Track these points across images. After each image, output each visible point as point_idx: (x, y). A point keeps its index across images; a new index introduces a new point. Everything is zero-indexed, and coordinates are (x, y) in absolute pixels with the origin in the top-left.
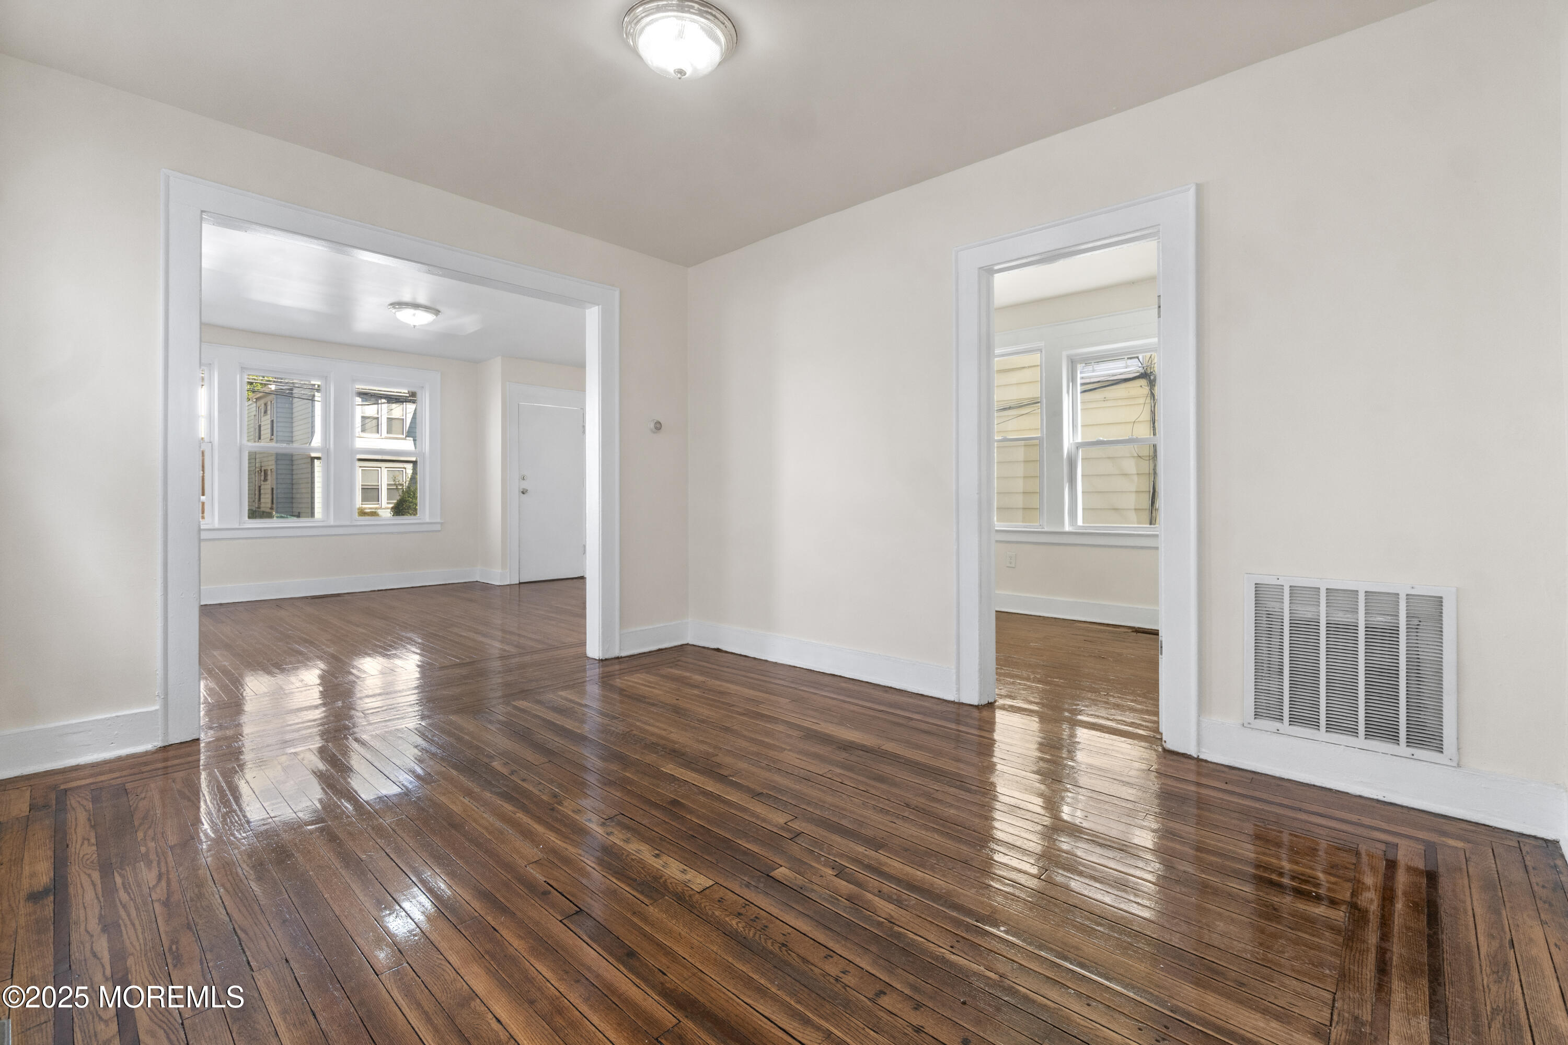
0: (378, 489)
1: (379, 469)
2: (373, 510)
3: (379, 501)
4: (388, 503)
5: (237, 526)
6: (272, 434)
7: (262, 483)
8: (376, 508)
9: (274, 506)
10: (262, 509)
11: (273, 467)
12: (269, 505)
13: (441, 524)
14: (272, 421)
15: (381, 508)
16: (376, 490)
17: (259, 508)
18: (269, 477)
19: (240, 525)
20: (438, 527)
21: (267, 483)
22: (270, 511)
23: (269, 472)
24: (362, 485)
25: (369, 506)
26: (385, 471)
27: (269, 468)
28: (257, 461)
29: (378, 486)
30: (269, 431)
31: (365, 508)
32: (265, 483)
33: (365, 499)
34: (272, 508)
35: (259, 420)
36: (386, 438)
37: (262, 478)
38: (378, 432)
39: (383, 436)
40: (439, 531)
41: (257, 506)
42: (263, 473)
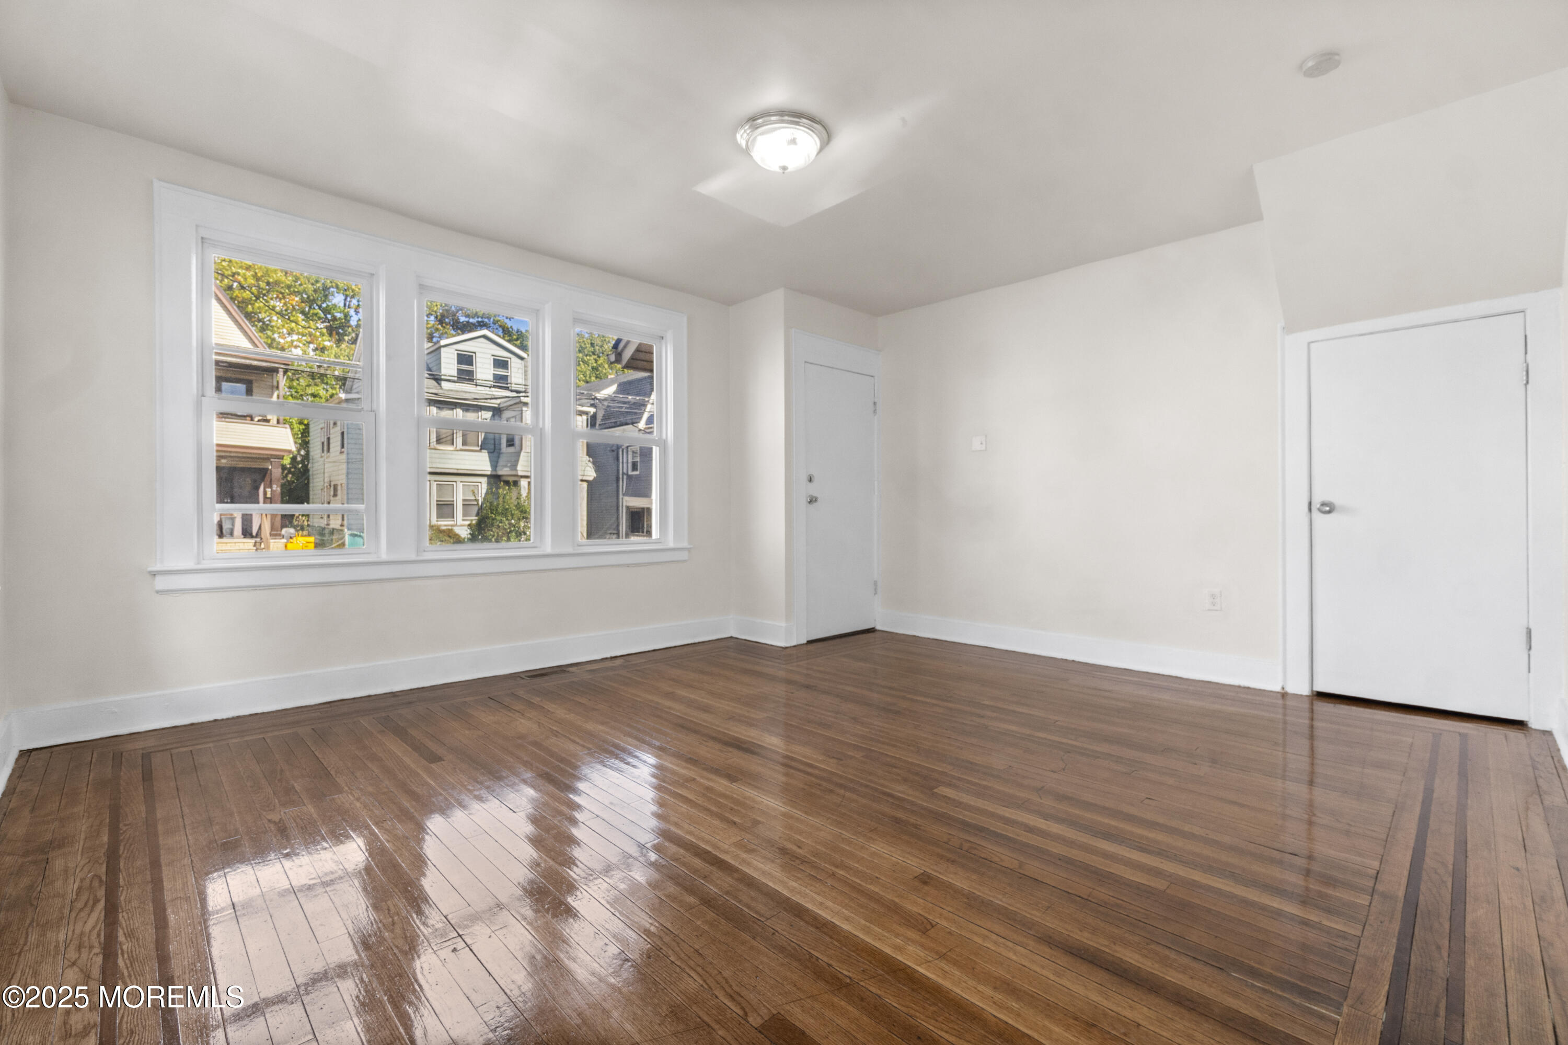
0: (453, 504)
1: (454, 483)
2: (450, 528)
3: (453, 518)
4: (463, 520)
5: (413, 557)
6: (343, 446)
7: (332, 498)
8: (452, 526)
9: (345, 523)
10: (332, 526)
11: (344, 481)
12: (339, 522)
13: (689, 550)
14: (343, 434)
15: (456, 525)
16: (451, 505)
17: (328, 525)
18: (339, 492)
19: (418, 555)
20: (684, 556)
21: (337, 498)
22: (340, 528)
23: (339, 488)
24: (437, 501)
25: (444, 524)
26: (460, 485)
27: (339, 483)
28: (326, 475)
29: (453, 501)
30: (339, 443)
31: (440, 525)
32: (335, 498)
33: (440, 516)
34: (342, 525)
35: (328, 432)
36: (461, 450)
37: (332, 493)
38: (453, 444)
39: (458, 448)
40: (685, 561)
41: (326, 523)
42: (332, 488)
